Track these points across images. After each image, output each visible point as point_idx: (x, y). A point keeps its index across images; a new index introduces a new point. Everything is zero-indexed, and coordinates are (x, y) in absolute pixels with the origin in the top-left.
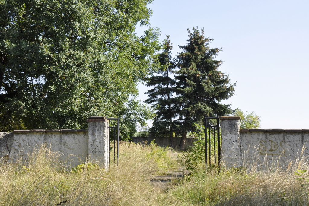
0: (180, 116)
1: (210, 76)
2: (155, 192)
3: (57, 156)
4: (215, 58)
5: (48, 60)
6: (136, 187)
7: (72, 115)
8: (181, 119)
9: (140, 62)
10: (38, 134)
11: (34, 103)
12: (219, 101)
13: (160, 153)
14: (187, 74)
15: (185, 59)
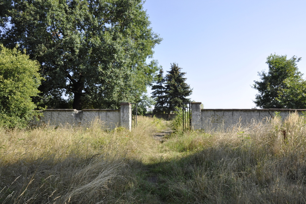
0: (167, 104)
1: (181, 85)
2: (156, 143)
3: (104, 123)
4: (183, 77)
5: (101, 74)
6: (145, 142)
7: (114, 102)
8: (167, 105)
9: (148, 76)
10: (95, 112)
11: (96, 96)
12: (185, 97)
13: (158, 122)
14: (170, 84)
15: (170, 77)
